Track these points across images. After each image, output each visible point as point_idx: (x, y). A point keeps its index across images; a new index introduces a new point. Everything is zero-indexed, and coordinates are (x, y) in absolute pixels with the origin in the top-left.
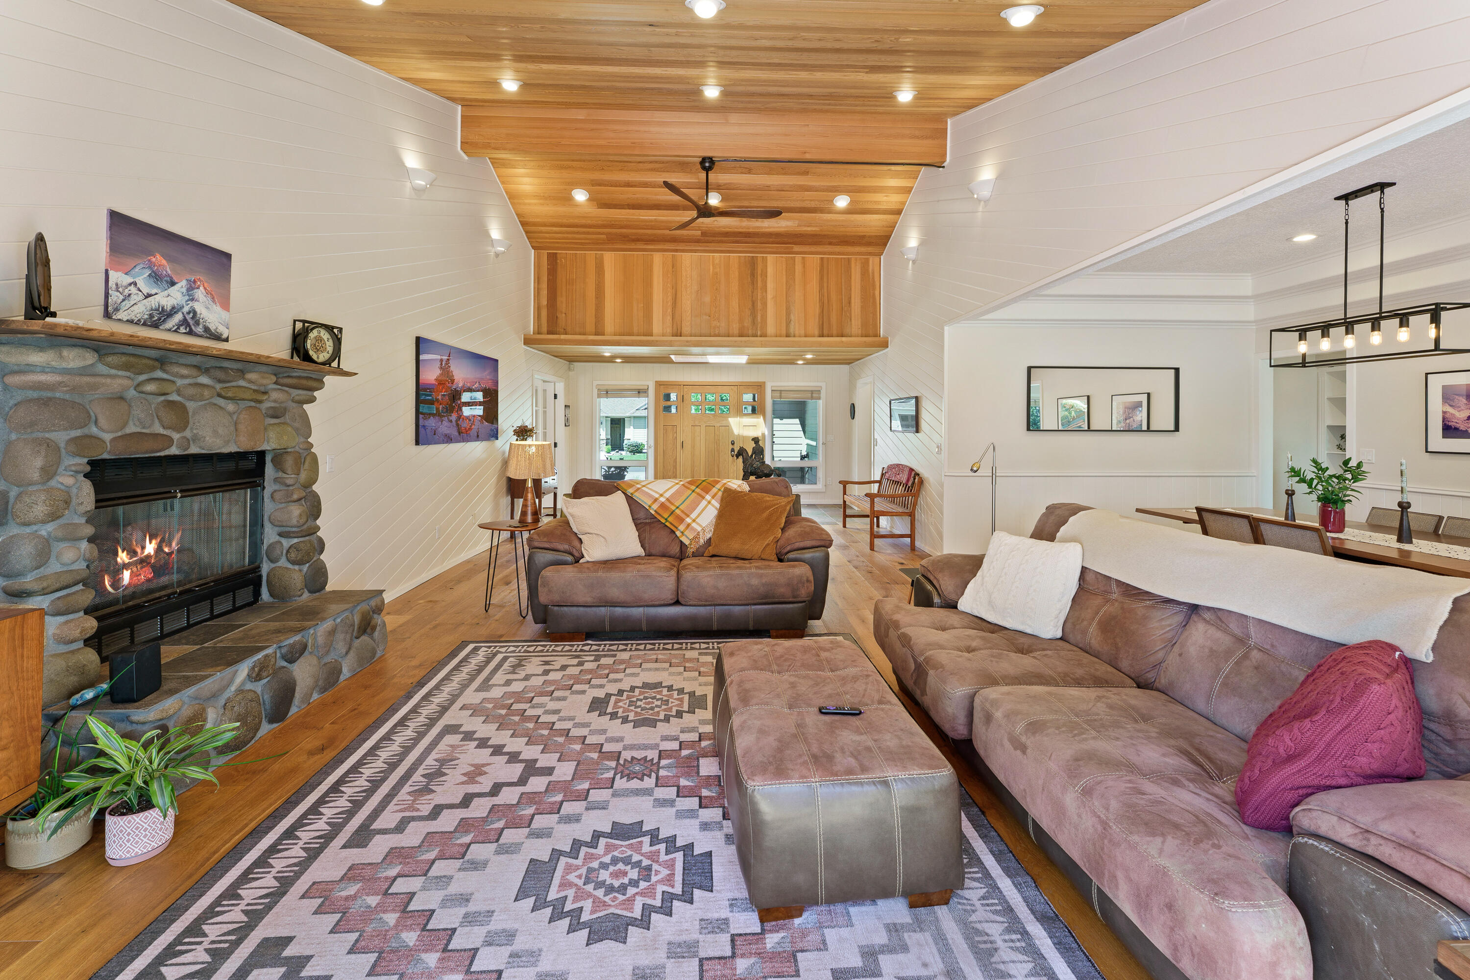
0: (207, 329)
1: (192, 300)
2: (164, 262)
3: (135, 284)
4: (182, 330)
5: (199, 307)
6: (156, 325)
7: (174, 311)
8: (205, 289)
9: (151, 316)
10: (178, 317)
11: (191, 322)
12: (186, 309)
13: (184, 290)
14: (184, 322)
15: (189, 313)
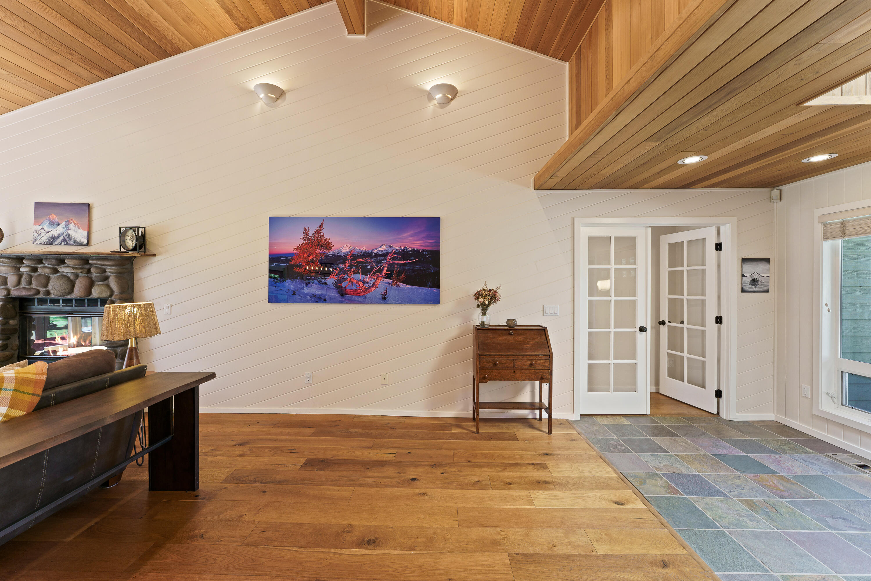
0: (75, 242)
1: (68, 230)
2: (55, 216)
3: (43, 228)
4: (63, 243)
5: (70, 232)
6: (51, 244)
7: (59, 236)
8: (74, 223)
9: (49, 240)
10: (62, 238)
11: (67, 239)
12: (65, 234)
13: (64, 226)
14: (64, 240)
15: (66, 236)
